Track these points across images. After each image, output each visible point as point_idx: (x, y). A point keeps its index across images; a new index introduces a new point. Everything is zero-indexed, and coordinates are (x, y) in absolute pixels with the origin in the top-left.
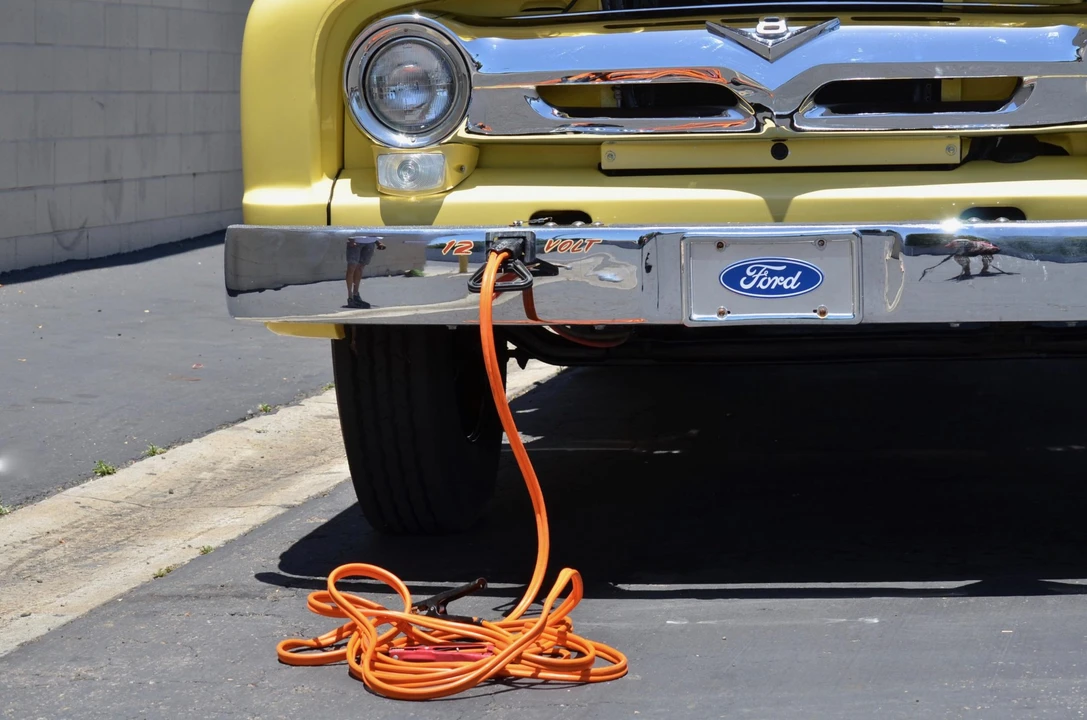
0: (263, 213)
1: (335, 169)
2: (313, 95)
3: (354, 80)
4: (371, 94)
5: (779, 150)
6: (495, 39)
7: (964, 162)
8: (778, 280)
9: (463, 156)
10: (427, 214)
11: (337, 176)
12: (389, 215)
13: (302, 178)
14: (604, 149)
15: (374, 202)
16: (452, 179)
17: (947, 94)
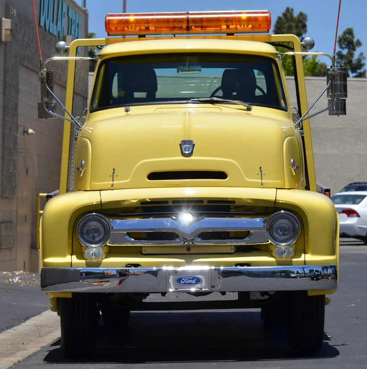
1: (71, 253)
5: (188, 249)
7: (235, 252)
8: (190, 281)
9: (107, 250)
10: (98, 264)
11: (72, 255)
12: (88, 265)
14: (143, 249)
15: (83, 261)
16: (104, 255)
17: (231, 235)
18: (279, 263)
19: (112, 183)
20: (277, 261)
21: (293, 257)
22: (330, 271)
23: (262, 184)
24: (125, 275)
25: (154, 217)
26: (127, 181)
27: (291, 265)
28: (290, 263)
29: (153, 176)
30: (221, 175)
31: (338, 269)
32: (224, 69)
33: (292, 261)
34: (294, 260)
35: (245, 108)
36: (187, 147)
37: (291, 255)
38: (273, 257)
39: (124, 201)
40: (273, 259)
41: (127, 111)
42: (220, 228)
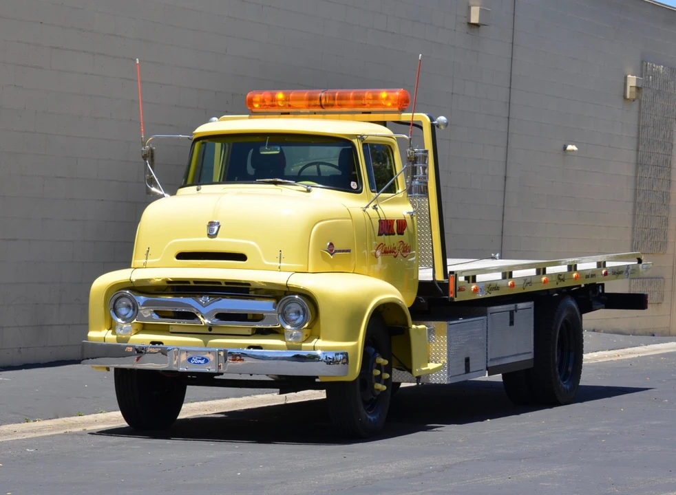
0: (92, 338)
1: (109, 327)
2: (103, 309)
3: (111, 306)
4: (115, 310)
5: (210, 329)
6: (142, 297)
7: (252, 335)
8: (200, 361)
9: (137, 327)
10: (126, 340)
11: (110, 329)
12: (118, 340)
13: (100, 330)
14: (170, 327)
15: (115, 337)
16: (134, 332)
17: (249, 317)
18: (289, 348)
19: (144, 261)
20: (287, 345)
21: (304, 342)
22: (340, 357)
23: (279, 268)
24: (141, 352)
25: (184, 297)
26: (158, 260)
27: (301, 350)
28: (300, 348)
29: (182, 256)
30: (242, 257)
31: (349, 355)
32: (342, 148)
33: (301, 346)
34: (303, 345)
35: (306, 190)
36: (212, 229)
37: (300, 340)
38: (284, 340)
39: (150, 280)
40: (283, 343)
41: (198, 190)
42: (233, 310)
